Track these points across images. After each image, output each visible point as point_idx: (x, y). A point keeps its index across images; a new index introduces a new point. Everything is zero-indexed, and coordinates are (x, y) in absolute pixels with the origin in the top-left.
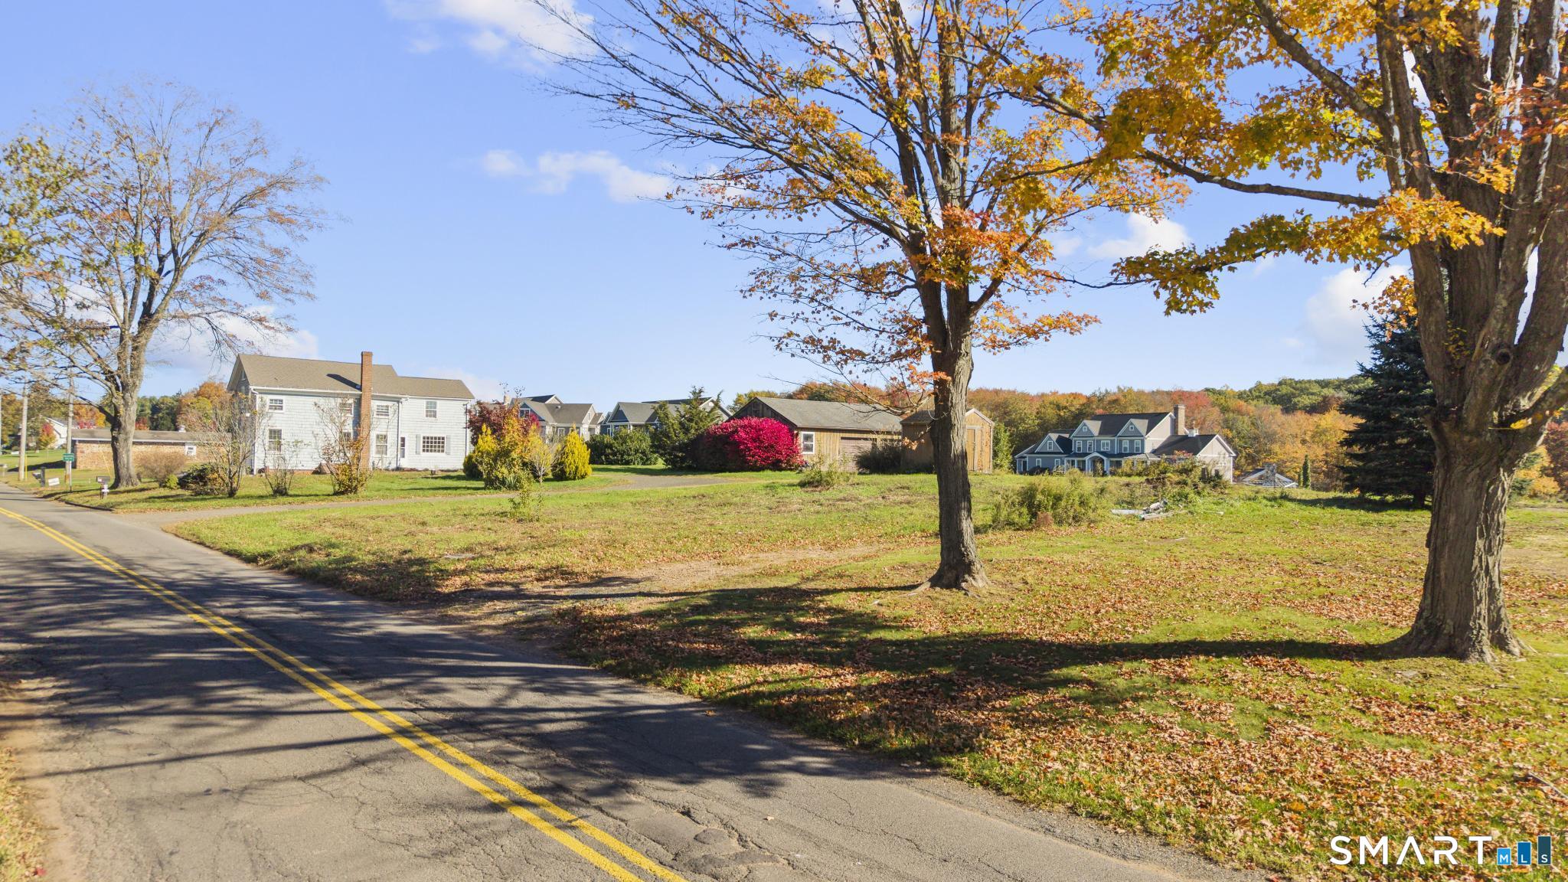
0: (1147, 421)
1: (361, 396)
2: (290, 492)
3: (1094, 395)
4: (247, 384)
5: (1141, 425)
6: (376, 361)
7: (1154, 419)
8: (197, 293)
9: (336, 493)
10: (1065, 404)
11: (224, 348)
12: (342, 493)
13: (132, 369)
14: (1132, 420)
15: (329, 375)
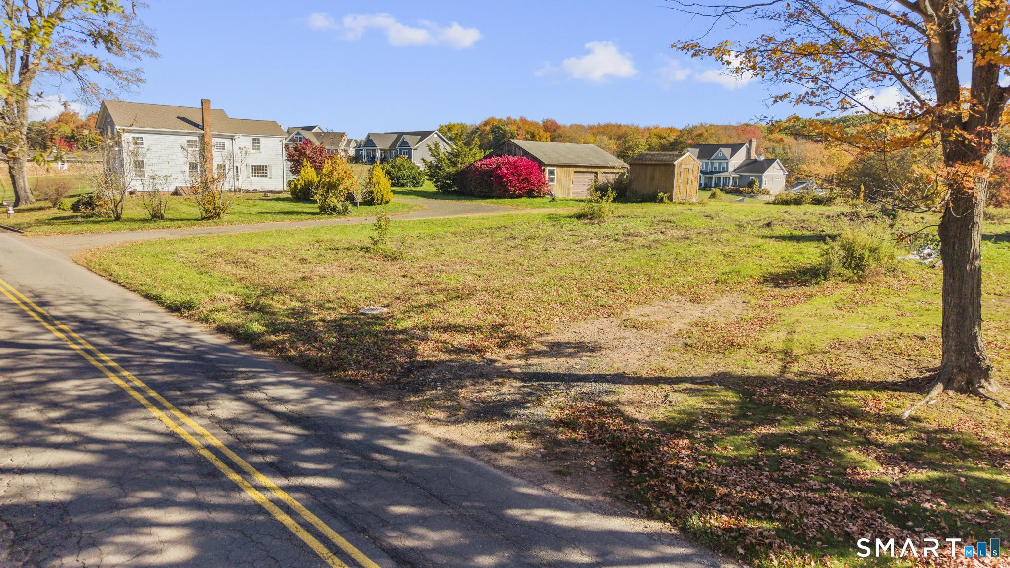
0: (730, 149)
1: (203, 135)
2: (166, 216)
3: (685, 129)
4: (112, 124)
5: (727, 152)
6: (213, 106)
7: (735, 148)
8: (63, 50)
9: (203, 219)
10: (665, 135)
11: (89, 93)
12: (209, 218)
13: (18, 112)
14: (721, 149)
15: (178, 118)
